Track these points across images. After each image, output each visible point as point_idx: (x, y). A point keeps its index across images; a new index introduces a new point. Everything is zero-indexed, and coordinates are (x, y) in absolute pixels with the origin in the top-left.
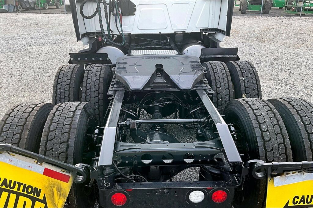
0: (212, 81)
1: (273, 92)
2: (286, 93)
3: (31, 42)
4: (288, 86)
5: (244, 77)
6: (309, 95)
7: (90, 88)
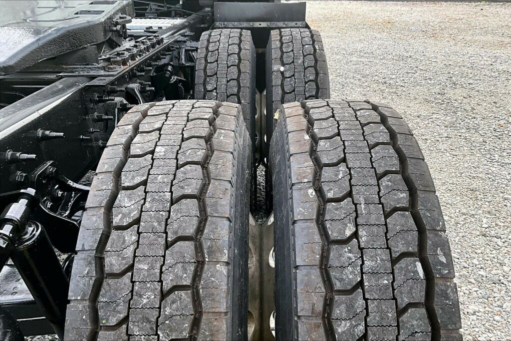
0: (196, 72)
1: (421, 126)
2: (450, 127)
4: (458, 115)
5: (283, 65)
6: (500, 133)
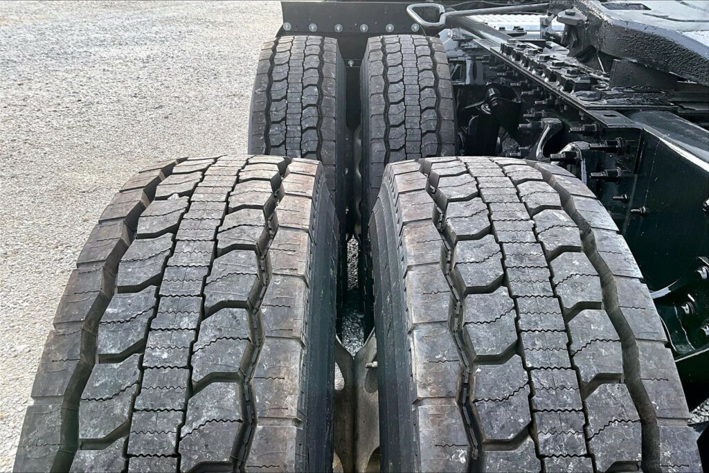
3: (103, 38)
7: (404, 122)
